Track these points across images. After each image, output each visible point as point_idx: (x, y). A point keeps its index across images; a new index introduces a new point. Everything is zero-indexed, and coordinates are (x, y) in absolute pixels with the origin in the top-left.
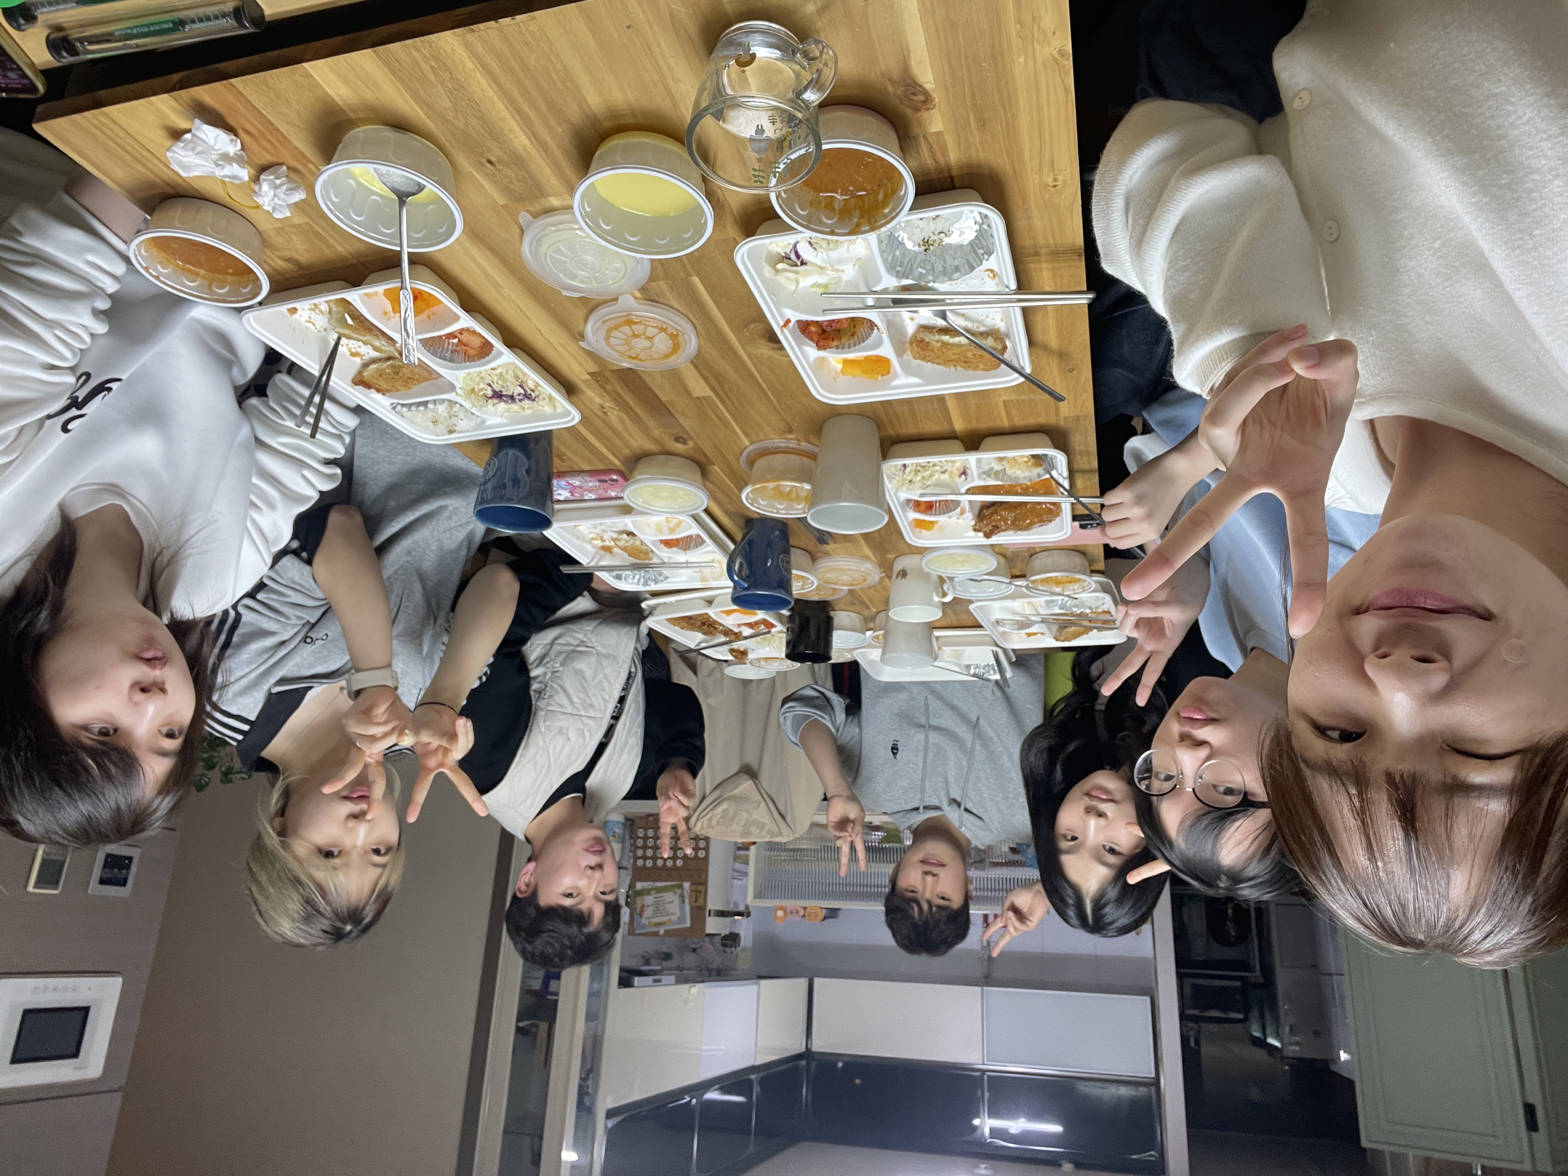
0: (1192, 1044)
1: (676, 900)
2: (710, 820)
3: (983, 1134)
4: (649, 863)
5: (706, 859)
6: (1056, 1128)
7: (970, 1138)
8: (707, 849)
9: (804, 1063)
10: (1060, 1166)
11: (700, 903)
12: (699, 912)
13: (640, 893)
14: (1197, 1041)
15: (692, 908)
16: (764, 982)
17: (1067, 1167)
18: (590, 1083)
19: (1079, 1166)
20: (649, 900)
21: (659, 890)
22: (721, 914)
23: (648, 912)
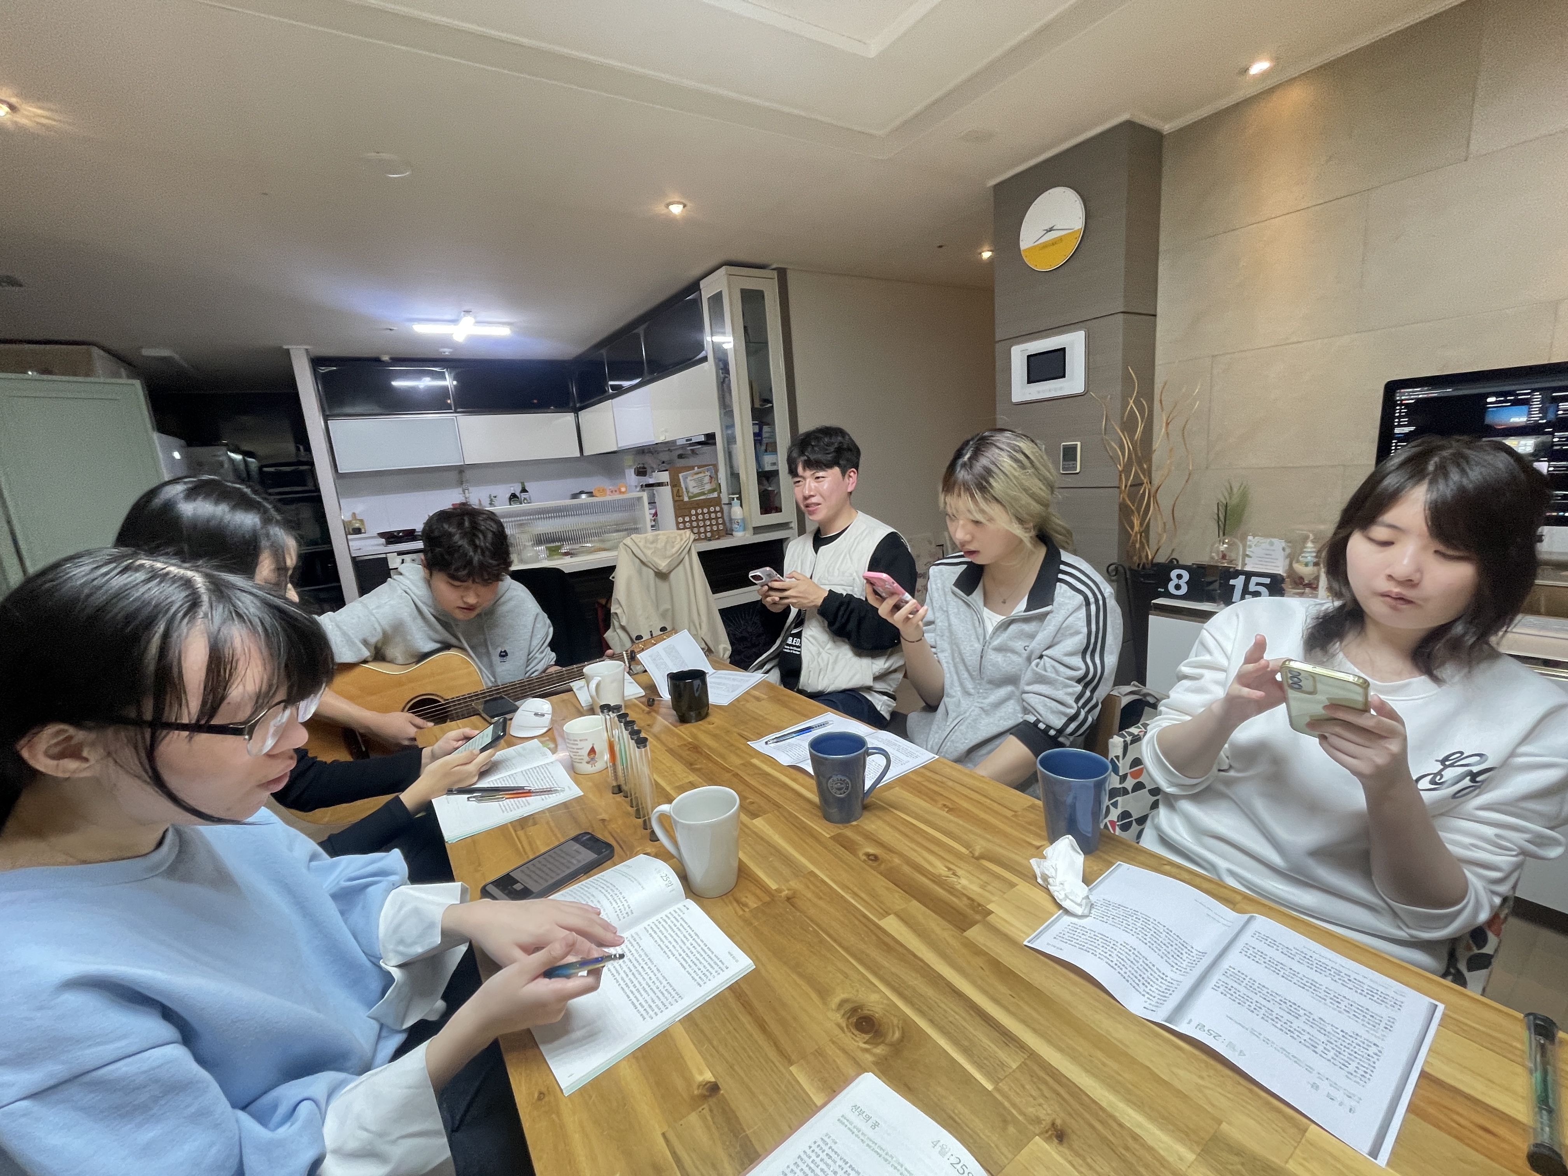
0: (301, 448)
1: (691, 490)
2: (681, 540)
3: (450, 373)
4: (712, 509)
5: (677, 517)
6: (396, 383)
7: (457, 371)
8: (678, 523)
9: (578, 405)
10: (391, 359)
11: (675, 489)
12: (675, 484)
13: (713, 490)
14: (298, 449)
15: (680, 486)
16: (615, 449)
17: (386, 358)
18: (722, 376)
19: (377, 360)
20: (708, 487)
21: (703, 494)
22: (660, 484)
23: (707, 479)
